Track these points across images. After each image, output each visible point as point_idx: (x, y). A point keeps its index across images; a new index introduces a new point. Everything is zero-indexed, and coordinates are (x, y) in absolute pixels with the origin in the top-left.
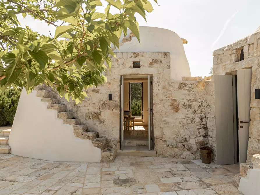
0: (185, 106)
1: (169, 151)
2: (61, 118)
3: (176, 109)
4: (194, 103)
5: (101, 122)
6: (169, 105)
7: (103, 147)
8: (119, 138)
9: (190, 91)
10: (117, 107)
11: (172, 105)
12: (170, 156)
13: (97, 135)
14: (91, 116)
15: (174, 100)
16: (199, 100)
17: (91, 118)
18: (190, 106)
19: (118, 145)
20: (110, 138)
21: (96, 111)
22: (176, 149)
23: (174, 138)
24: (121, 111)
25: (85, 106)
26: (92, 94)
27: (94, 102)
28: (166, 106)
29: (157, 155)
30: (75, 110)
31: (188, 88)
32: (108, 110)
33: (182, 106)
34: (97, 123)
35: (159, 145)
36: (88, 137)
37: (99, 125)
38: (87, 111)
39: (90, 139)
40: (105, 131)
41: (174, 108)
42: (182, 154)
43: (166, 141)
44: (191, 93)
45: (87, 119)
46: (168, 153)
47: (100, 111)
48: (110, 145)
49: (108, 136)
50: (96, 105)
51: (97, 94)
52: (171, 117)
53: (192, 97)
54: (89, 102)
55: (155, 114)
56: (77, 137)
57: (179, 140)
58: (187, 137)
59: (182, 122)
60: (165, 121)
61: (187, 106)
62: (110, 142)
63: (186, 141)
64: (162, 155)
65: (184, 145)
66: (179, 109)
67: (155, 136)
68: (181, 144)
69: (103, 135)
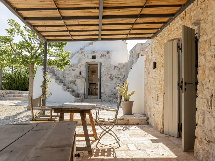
0: (116, 77)
1: (107, 99)
2: (57, 82)
3: (112, 79)
4: (121, 76)
5: (76, 85)
6: (108, 77)
7: (76, 95)
8: (84, 93)
9: (119, 70)
10: (84, 78)
11: (110, 77)
12: (108, 101)
13: (74, 91)
14: (71, 82)
15: (111, 75)
16: (124, 75)
17: (71, 83)
18: (118, 78)
19: (83, 96)
20: (80, 93)
21: (74, 80)
22: (111, 98)
23: (110, 93)
24: (85, 80)
25: (68, 77)
26: (71, 71)
27: (72, 75)
28: (107, 78)
29: (102, 101)
30: (63, 79)
31: (118, 69)
32: (79, 79)
33: (115, 77)
34: (74, 85)
35: (103, 96)
36: (69, 91)
37: (75, 87)
38: (69, 80)
39: (70, 92)
40: (77, 90)
41: (111, 78)
42: (113, 100)
43: (106, 94)
44: (120, 71)
45: (69, 83)
46: (107, 100)
47: (75, 80)
48: (80, 96)
49: (79, 92)
50: (74, 77)
51: (74, 71)
52: (109, 83)
53: (120, 73)
54: (70, 75)
55: (102, 81)
56: (64, 91)
57: (112, 93)
58: (116, 92)
59: (114, 85)
60: (106, 85)
61: (117, 77)
62: (80, 95)
63: (115, 94)
64: (104, 101)
65: (114, 96)
66: (113, 79)
67: (101, 92)
68: (113, 96)
69: (76, 91)
